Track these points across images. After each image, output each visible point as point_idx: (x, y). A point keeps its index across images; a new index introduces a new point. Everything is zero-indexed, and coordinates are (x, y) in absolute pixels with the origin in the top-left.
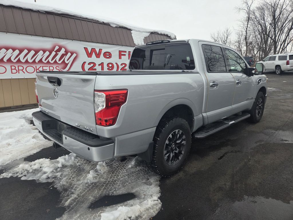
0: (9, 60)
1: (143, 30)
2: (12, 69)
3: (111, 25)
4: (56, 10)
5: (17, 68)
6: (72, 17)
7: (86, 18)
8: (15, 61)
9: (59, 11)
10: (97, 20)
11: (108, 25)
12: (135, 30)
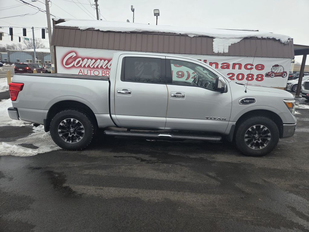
0: (102, 67)
1: (229, 37)
2: (102, 73)
3: (189, 36)
4: (138, 30)
5: (105, 73)
6: (151, 33)
7: (164, 33)
8: (105, 68)
9: (140, 30)
10: (174, 33)
11: (186, 35)
12: (218, 38)
